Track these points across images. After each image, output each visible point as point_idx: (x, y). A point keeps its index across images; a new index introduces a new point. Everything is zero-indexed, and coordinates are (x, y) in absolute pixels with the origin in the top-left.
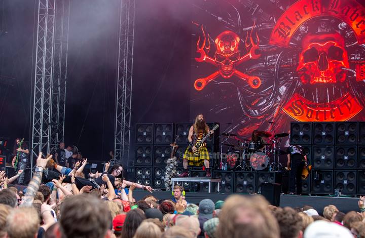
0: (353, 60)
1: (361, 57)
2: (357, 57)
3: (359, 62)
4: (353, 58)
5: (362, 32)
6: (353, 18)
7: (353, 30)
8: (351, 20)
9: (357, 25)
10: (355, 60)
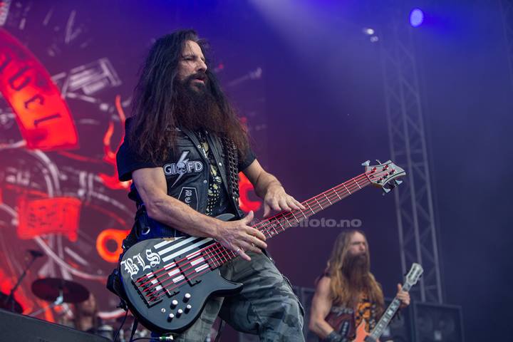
0: (10, 184)
1: (32, 180)
2: (23, 177)
3: (26, 192)
4: (11, 179)
5: (36, 122)
6: (17, 83)
7: (14, 111)
8: (13, 87)
9: (26, 104)
10: (15, 184)
